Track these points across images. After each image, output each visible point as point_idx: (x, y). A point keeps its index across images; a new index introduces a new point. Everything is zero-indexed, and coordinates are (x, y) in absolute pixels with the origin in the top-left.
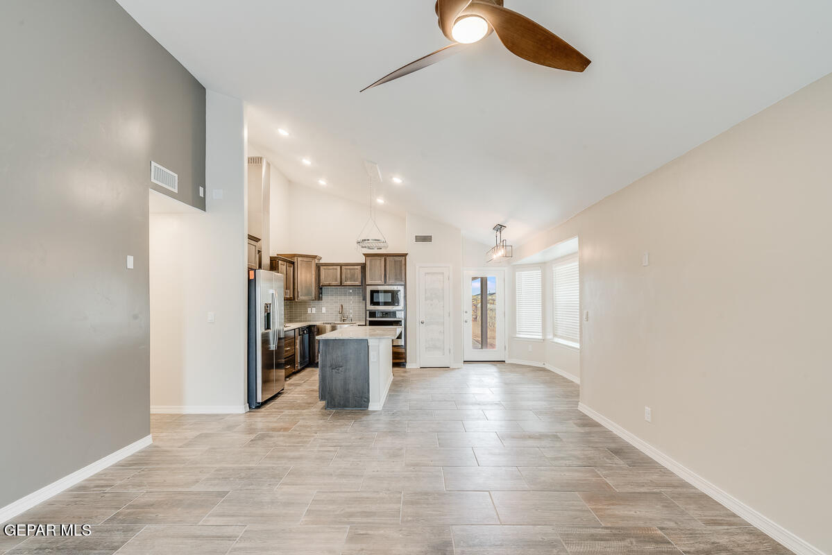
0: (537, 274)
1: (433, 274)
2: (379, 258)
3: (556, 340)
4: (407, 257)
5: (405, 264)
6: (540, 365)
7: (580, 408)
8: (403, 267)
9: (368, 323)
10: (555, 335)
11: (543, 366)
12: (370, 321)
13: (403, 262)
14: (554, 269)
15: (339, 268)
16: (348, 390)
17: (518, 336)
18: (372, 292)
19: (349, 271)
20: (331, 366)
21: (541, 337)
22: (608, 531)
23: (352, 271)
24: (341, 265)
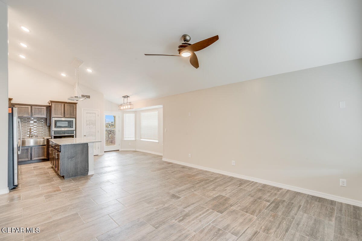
0: (133, 115)
1: (90, 113)
2: (60, 104)
3: (142, 140)
4: (77, 104)
5: (76, 108)
6: (134, 150)
7: (163, 160)
8: (75, 110)
9: (53, 137)
10: (141, 138)
11: (136, 150)
12: (54, 136)
13: (75, 107)
14: (141, 114)
15: (30, 107)
16: (77, 168)
17: (124, 139)
18: (56, 122)
19: (37, 109)
20: (68, 157)
21: (134, 139)
22: (199, 181)
23: (39, 109)
24: (31, 106)
